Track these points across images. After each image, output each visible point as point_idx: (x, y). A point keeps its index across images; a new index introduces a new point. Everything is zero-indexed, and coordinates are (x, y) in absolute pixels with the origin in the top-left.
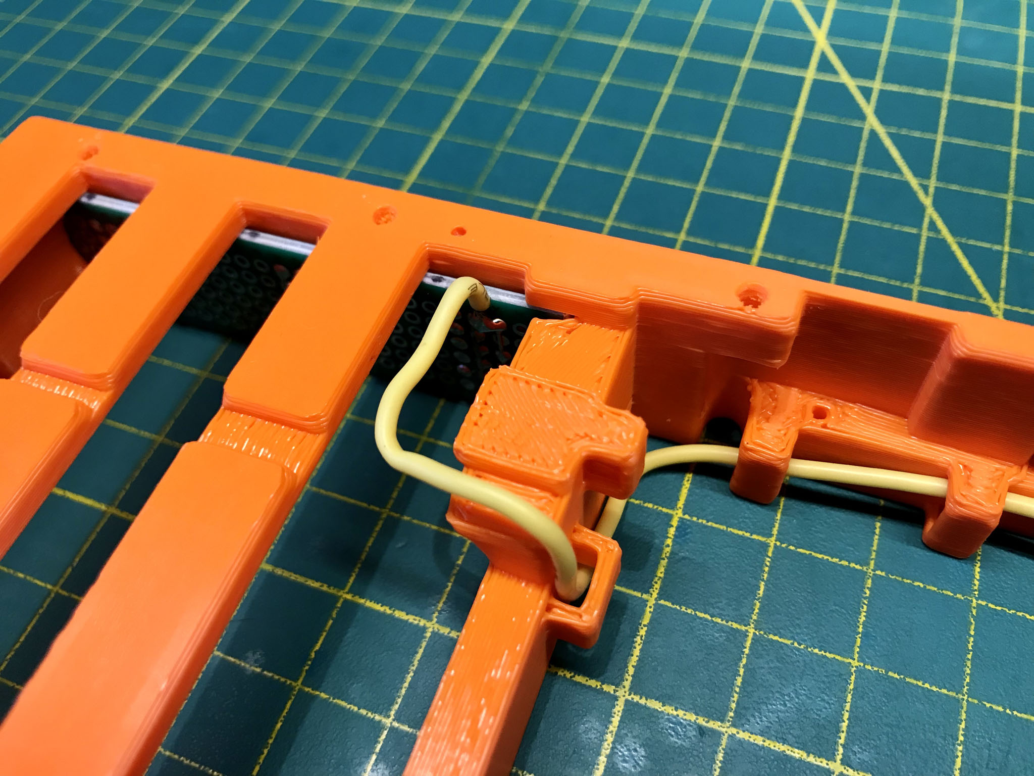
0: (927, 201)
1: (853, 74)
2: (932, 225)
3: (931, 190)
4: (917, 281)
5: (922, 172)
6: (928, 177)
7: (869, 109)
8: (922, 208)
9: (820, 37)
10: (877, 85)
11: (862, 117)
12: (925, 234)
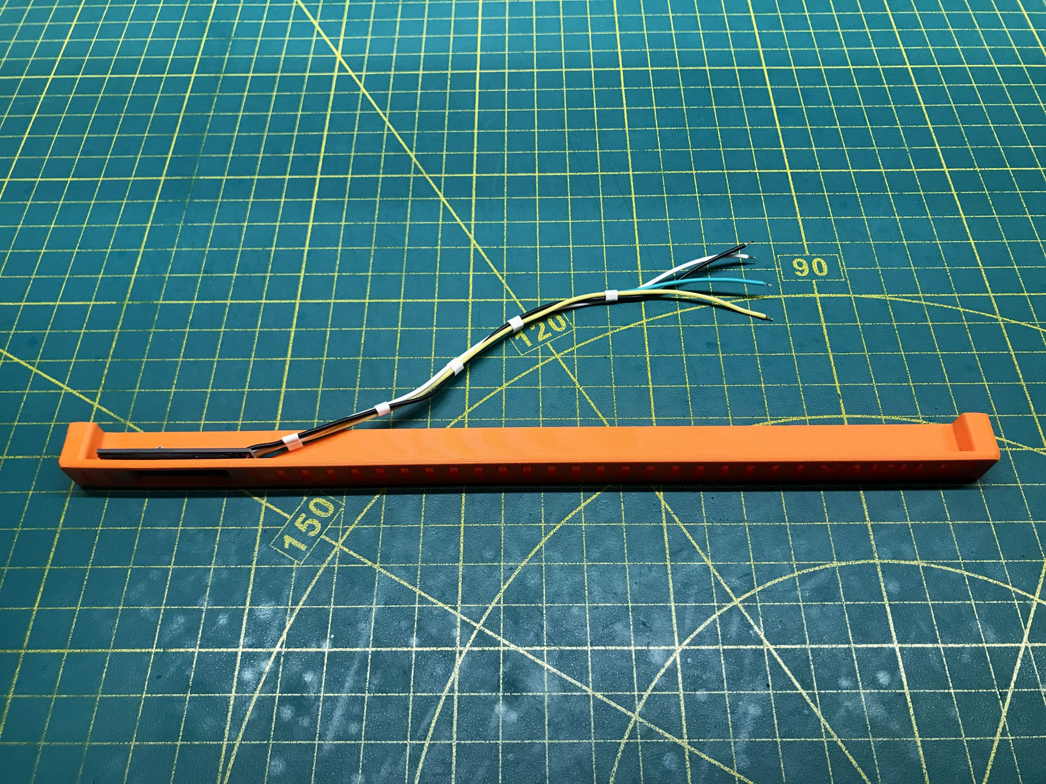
0: (386, 120)
1: (354, 71)
2: (388, 128)
3: (388, 115)
4: (384, 151)
5: (383, 108)
6: (386, 110)
7: (361, 85)
8: (384, 122)
9: (338, 55)
10: (364, 73)
11: (359, 89)
12: (386, 132)
